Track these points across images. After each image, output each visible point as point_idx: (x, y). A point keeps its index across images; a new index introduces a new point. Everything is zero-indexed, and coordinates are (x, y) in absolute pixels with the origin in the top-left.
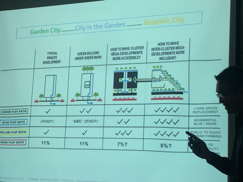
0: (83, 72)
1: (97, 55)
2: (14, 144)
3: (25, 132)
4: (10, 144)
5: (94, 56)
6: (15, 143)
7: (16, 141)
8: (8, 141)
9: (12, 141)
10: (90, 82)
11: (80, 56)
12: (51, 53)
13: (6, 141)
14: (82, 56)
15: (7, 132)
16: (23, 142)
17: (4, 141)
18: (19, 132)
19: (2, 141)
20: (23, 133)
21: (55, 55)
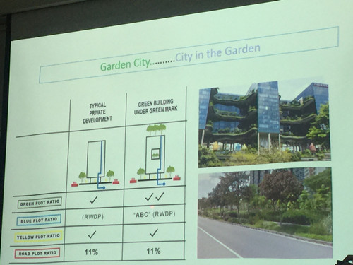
0: (148, 134)
1: (170, 105)
2: (40, 256)
3: (58, 235)
4: (34, 256)
5: (164, 106)
6: (43, 255)
7: (43, 251)
8: (31, 252)
9: (37, 252)
10: (160, 149)
11: (142, 108)
12: (96, 105)
13: (27, 252)
14: (146, 108)
15: (29, 237)
16: (55, 253)
17: (25, 252)
18: (48, 236)
19: (22, 252)
20: (55, 238)
21: (102, 108)
